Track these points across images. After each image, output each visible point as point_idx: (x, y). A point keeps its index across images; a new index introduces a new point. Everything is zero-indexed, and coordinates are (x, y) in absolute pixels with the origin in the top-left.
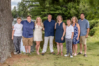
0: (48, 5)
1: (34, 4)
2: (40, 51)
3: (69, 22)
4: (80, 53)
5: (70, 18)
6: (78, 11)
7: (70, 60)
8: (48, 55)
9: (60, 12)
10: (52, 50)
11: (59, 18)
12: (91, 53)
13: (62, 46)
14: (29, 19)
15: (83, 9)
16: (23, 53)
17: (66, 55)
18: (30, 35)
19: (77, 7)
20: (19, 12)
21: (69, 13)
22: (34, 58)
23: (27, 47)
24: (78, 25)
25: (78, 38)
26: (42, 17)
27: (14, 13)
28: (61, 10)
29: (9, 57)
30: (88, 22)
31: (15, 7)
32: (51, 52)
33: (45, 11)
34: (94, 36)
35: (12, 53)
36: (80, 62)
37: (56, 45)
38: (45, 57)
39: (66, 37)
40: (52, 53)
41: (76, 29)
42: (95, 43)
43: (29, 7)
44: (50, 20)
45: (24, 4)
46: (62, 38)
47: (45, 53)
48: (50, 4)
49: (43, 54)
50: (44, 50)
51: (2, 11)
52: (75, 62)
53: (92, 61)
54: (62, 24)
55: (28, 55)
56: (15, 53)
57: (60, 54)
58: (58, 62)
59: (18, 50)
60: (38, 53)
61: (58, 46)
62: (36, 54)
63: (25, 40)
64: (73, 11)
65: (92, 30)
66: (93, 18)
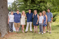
0: (29, 4)
1: (21, 3)
2: (24, 31)
3: (41, 14)
4: (47, 32)
5: (41, 12)
6: (46, 8)
7: (42, 36)
8: (29, 33)
9: (36, 8)
11: (35, 12)
12: (54, 32)
13: (37, 28)
14: (18, 12)
15: (49, 6)
16: (14, 32)
18: (19, 21)
19: (46, 5)
20: (12, 8)
21: (41, 9)
22: (21, 35)
23: (17, 28)
26: (25, 11)
27: (9, 9)
28: (36, 7)
29: (6, 34)
30: (52, 14)
31: (10, 5)
33: (27, 8)
34: (55, 22)
35: (8, 32)
36: (48, 37)
37: (33, 27)
38: (27, 34)
39: (39, 22)
40: (31, 32)
41: (45, 18)
42: (56, 26)
43: (18, 5)
44: (30, 13)
45: (15, 4)
46: (37, 23)
47: (27, 31)
48: (30, 4)
49: (26, 32)
51: (2, 7)
52: (45, 37)
53: (54, 36)
54: (37, 15)
55: (18, 33)
56: (10, 32)
57: (36, 32)
59: (12, 30)
60: (23, 32)
62: (22, 32)
63: (16, 24)
64: (43, 7)
65: (54, 18)
66: (55, 12)
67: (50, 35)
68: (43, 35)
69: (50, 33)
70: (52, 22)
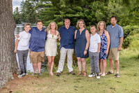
0: (63, 6)
1: (44, 3)
2: (54, 70)
4: (110, 73)
5: (95, 23)
7: (97, 82)
8: (66, 76)
9: (81, 14)
10: (71, 69)
12: (125, 72)
14: (40, 26)
15: (113, 10)
16: (30, 74)
17: (91, 76)
18: (41, 48)
19: (105, 7)
20: (23, 15)
21: (94, 17)
22: (46, 80)
23: (35, 64)
24: (107, 33)
25: (107, 52)
27: (16, 17)
28: (83, 12)
29: (10, 80)
31: (17, 8)
32: (70, 71)
33: (59, 14)
34: (128, 48)
35: (15, 73)
36: (111, 85)
38: (61, 78)
42: (131, 58)
43: (37, 8)
45: (30, 4)
47: (62, 72)
49: (58, 75)
50: (60, 69)
52: (104, 86)
53: (127, 82)
55: (38, 76)
57: (82, 74)
58: (80, 85)
61: (79, 63)
62: (48, 75)
64: (99, 13)
65: (126, 39)
66: (127, 23)
67: (117, 80)
68: (101, 82)
69: (116, 75)
70: (121, 49)
